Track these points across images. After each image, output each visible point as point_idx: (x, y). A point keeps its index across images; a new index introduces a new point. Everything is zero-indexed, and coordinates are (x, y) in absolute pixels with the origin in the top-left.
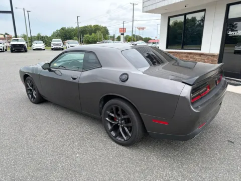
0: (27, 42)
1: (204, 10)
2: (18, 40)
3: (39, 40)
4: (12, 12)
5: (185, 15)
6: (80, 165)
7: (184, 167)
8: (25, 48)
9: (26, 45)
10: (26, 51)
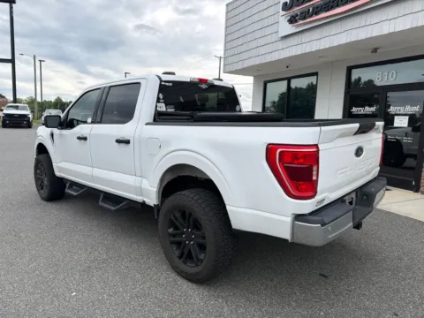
0: (32, 112)
1: (316, 74)
2: (17, 108)
3: (56, 108)
4: (12, 61)
5: (289, 80)
6: (73, 309)
7: (239, 311)
8: (29, 121)
9: (30, 116)
10: (29, 126)
